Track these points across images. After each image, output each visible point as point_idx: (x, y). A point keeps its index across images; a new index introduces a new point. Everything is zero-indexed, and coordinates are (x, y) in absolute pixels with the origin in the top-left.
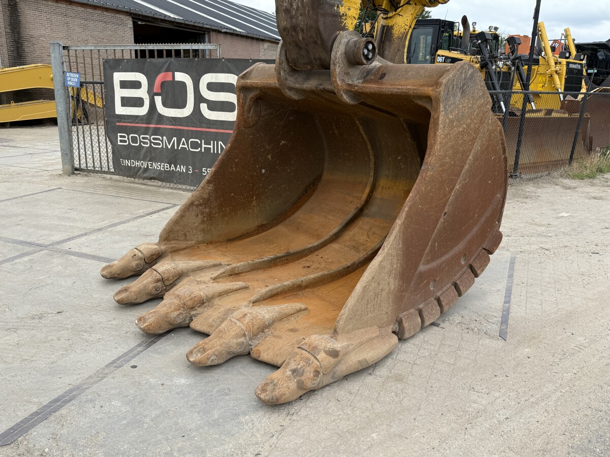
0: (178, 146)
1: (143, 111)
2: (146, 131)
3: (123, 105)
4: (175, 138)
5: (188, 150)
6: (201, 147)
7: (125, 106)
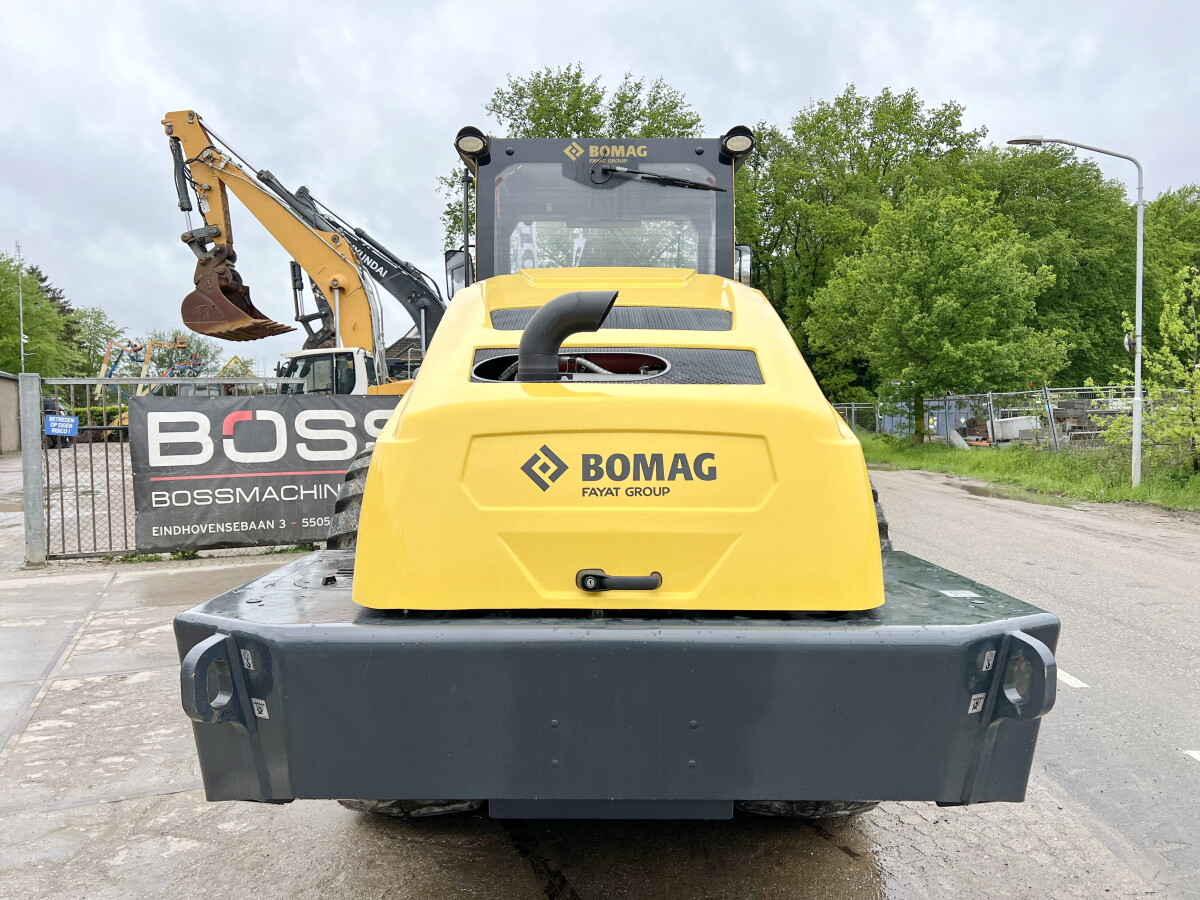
0: (261, 497)
3: (163, 453)
4: (257, 489)
5: (278, 499)
6: (299, 495)
7: (167, 455)
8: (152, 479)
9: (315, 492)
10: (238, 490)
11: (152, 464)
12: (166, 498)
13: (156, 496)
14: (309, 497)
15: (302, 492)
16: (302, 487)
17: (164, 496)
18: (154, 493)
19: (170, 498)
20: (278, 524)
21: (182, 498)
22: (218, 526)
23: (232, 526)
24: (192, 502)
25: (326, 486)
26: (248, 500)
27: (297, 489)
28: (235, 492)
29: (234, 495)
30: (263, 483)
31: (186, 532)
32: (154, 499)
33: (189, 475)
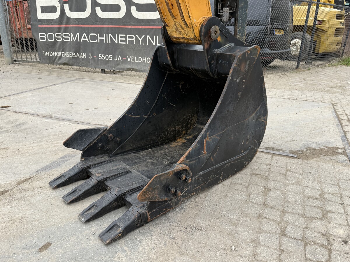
0: (80, 40)
1: (56, 16)
2: (59, 30)
3: (42, 12)
4: (78, 34)
5: (88, 41)
6: (98, 39)
7: (44, 13)
8: (39, 26)
9: (104, 38)
10: (72, 34)
11: (39, 18)
12: (45, 37)
13: (41, 35)
14: (102, 40)
15: (99, 38)
16: (99, 34)
17: (44, 35)
18: (40, 34)
19: (46, 37)
20: (88, 56)
21: (51, 37)
22: (65, 53)
23: (69, 54)
24: (55, 40)
25: (110, 35)
26: (75, 40)
27: (96, 36)
28: (70, 35)
29: (70, 36)
30: (81, 31)
31: (55, 55)
32: (40, 37)
33: (53, 25)
